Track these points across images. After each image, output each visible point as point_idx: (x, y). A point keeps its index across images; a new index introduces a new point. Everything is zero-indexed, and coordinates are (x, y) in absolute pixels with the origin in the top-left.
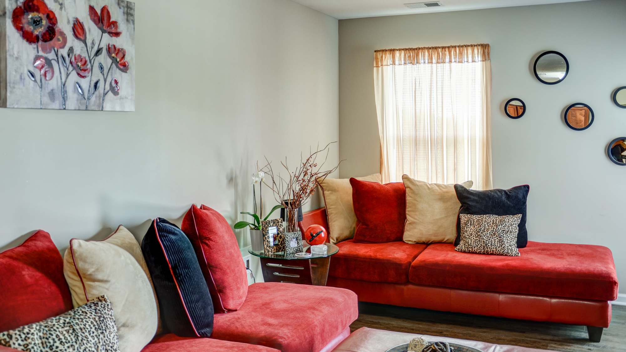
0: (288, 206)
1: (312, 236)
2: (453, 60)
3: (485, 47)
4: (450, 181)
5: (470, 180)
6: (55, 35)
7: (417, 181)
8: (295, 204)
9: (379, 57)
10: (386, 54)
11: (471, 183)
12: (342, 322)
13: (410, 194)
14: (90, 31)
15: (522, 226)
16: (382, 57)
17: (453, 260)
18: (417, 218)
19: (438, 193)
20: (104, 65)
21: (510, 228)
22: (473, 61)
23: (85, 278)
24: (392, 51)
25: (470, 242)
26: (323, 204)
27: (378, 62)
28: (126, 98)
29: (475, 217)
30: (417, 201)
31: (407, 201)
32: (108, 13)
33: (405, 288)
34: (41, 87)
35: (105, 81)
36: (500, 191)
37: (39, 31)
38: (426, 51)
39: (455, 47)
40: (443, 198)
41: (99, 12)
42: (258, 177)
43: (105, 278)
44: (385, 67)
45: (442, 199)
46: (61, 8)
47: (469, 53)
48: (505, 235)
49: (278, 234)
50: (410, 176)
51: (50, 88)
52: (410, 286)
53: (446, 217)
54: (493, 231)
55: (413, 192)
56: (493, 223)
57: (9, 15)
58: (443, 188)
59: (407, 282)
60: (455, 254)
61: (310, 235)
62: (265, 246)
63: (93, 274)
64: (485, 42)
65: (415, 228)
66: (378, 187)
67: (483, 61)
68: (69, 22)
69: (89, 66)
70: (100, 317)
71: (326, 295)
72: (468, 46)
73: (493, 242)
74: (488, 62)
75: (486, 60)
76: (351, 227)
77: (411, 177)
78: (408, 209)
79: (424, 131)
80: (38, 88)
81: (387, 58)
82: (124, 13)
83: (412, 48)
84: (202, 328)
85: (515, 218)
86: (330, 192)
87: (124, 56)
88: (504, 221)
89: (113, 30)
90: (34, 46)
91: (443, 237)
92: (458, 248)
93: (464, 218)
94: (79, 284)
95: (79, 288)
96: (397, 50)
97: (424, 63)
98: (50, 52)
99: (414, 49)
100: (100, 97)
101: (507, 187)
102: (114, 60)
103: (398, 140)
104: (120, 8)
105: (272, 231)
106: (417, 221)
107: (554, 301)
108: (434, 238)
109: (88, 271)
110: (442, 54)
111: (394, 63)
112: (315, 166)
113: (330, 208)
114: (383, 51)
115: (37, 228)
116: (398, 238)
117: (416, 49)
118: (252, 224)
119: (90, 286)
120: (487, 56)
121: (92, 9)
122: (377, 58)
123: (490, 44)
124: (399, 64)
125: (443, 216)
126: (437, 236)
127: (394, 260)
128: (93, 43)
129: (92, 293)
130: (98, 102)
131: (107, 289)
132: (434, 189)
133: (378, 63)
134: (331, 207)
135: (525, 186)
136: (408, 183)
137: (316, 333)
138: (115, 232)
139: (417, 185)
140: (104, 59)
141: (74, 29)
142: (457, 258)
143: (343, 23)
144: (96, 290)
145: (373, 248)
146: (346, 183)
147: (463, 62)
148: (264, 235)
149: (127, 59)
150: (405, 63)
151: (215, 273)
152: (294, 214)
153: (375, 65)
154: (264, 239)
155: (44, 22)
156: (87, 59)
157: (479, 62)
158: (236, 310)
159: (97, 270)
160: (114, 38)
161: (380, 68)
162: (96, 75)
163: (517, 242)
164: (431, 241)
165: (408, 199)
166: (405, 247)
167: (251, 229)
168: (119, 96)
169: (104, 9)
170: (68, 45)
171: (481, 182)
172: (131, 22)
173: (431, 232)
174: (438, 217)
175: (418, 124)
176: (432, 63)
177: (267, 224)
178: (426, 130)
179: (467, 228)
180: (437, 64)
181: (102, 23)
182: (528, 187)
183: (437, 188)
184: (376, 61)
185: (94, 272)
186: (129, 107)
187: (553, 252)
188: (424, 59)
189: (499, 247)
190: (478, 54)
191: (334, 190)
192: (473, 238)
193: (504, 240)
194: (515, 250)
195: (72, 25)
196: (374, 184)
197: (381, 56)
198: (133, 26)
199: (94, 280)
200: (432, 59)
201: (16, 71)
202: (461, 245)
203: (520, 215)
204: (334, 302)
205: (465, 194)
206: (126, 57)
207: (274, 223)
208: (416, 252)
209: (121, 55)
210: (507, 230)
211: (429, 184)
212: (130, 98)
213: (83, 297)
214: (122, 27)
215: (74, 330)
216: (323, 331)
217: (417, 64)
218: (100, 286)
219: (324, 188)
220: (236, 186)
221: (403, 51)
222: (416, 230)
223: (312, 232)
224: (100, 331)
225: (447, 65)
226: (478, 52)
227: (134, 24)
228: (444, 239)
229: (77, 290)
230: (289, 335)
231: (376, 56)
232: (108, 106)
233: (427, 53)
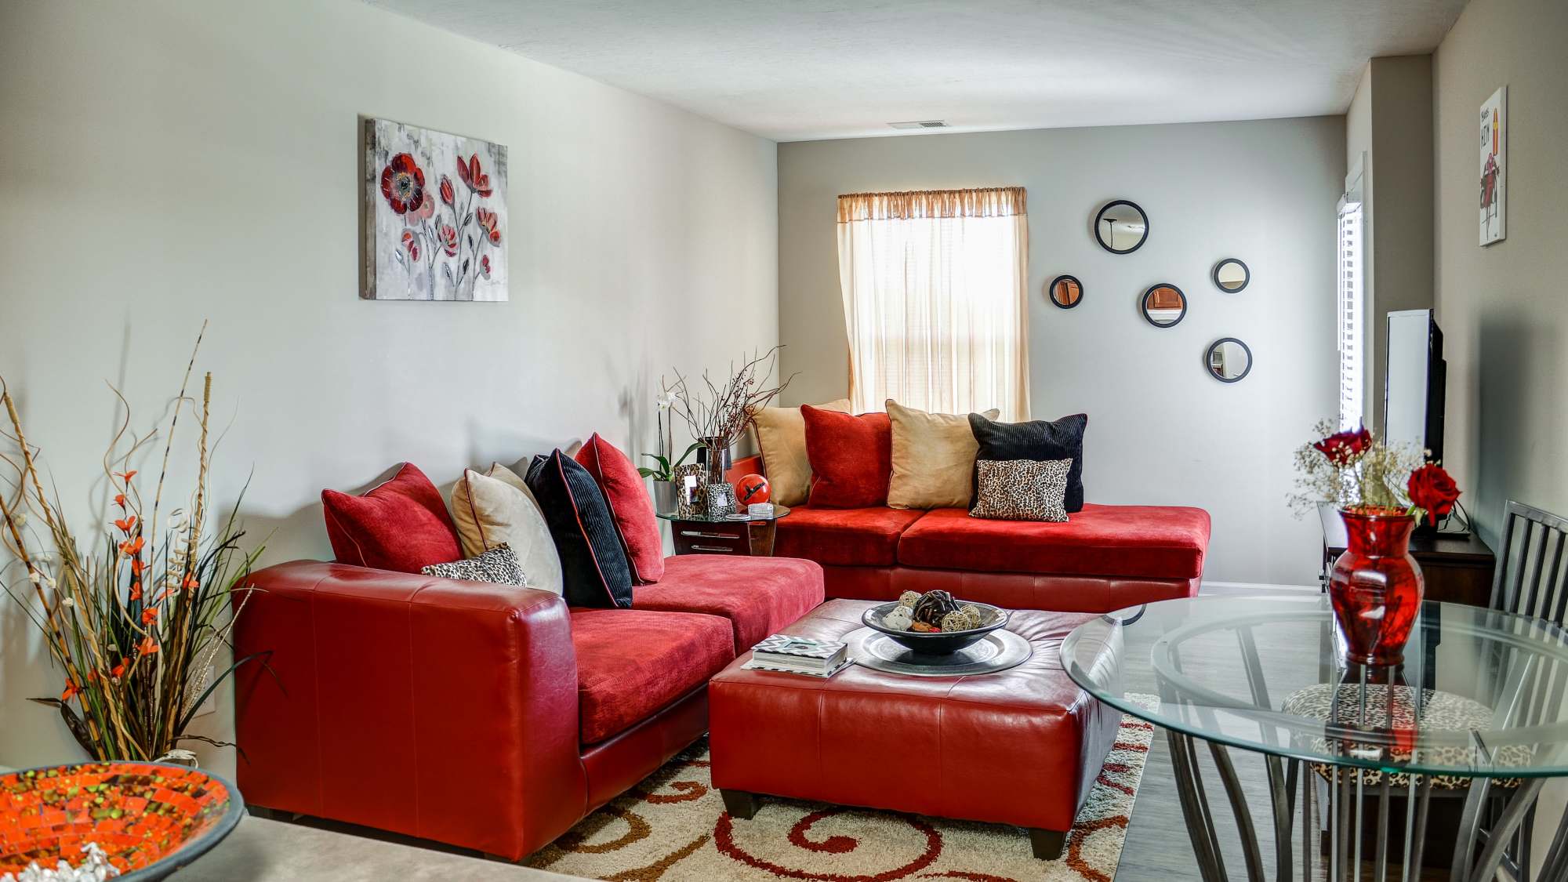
0: (712, 445)
1: (749, 491)
2: (967, 212)
3: (1018, 192)
4: (964, 411)
5: (994, 407)
6: (422, 200)
7: (911, 410)
8: (722, 442)
9: (846, 206)
10: (857, 201)
11: (996, 412)
12: (803, 599)
13: (898, 430)
14: (458, 190)
15: (1074, 476)
16: (851, 206)
17: (964, 527)
18: (908, 468)
19: (942, 428)
20: (473, 237)
21: (1054, 478)
22: (1000, 215)
23: (481, 520)
24: (868, 196)
25: (992, 502)
26: (756, 450)
27: (845, 214)
28: (498, 282)
29: (1000, 464)
30: (909, 441)
31: (893, 442)
32: (478, 163)
33: (892, 573)
34: (409, 271)
35: (475, 259)
36: (1042, 424)
37: (406, 198)
38: (924, 197)
39: (970, 191)
40: (949, 435)
41: (468, 164)
42: (667, 400)
43: (505, 522)
44: (854, 223)
45: (948, 437)
46: (429, 163)
47: (992, 201)
48: (1045, 490)
49: (698, 487)
50: (897, 402)
51: (418, 272)
52: (900, 570)
53: (956, 465)
54: (1028, 484)
55: (903, 428)
56: (1028, 473)
57: (379, 179)
58: (951, 420)
59: (894, 565)
60: (969, 520)
61: (745, 489)
62: (680, 504)
63: (491, 514)
64: (1018, 184)
65: (906, 484)
66: (846, 420)
67: (1015, 215)
68: (436, 181)
69: (458, 241)
70: (510, 566)
71: (779, 566)
72: (992, 190)
73: (1028, 501)
74: (1023, 218)
75: (1019, 213)
76: (803, 486)
77: (900, 403)
78: (895, 455)
79: (920, 330)
80: (406, 272)
81: (860, 209)
82: (495, 162)
83: (900, 193)
84: (620, 597)
85: (1063, 464)
86: (768, 428)
87: (495, 223)
88: (1045, 469)
89: (483, 188)
90: (402, 216)
91: (952, 498)
92: (974, 512)
93: (983, 465)
94: (475, 528)
95: (475, 532)
96: (876, 195)
97: (921, 216)
98: (417, 224)
99: (904, 194)
100: (469, 282)
101: (1052, 417)
102: (485, 230)
103: (879, 344)
104: (491, 156)
105: (690, 482)
106: (910, 473)
107: (1114, 584)
108: (936, 500)
109: (485, 510)
110: (949, 201)
111: (870, 217)
112: (752, 383)
113: (768, 455)
114: (852, 196)
115: (404, 460)
116: (879, 502)
117: (908, 193)
118: (657, 472)
119: (489, 530)
120: (1021, 208)
121: (460, 160)
122: (842, 209)
123: (1026, 188)
124: (879, 219)
125: (951, 464)
126: (941, 496)
127: (875, 530)
128: (462, 208)
129: (492, 539)
130: (467, 289)
131: (509, 535)
132: (936, 422)
133: (846, 218)
134: (771, 453)
135: (1079, 416)
136: (895, 414)
137: (771, 606)
138: (492, 470)
139: (910, 416)
140: (474, 230)
141: (442, 189)
142: (971, 525)
143: (785, 149)
144: (496, 536)
145: (839, 515)
146: (794, 415)
147: (984, 215)
148: (677, 487)
149: (500, 227)
150: (889, 217)
151: (626, 529)
152: (720, 458)
153: (839, 220)
154: (679, 493)
155: (412, 184)
156: (456, 229)
157: (1010, 216)
158: (656, 582)
159: (496, 510)
160: (484, 199)
161: (848, 225)
162: (465, 252)
163: (1066, 502)
164: (931, 506)
165: (896, 438)
166: (890, 513)
167: (657, 480)
168: (490, 280)
169: (474, 160)
170: (436, 212)
171: (1013, 411)
172: (503, 174)
173: (932, 490)
174: (943, 466)
175: (910, 317)
176: (933, 217)
177: (681, 471)
178: (924, 328)
179: (988, 480)
180: (943, 219)
181: (472, 179)
182: (1085, 417)
183: (941, 420)
184: (841, 213)
185: (492, 512)
186: (502, 295)
187: (1119, 516)
188: (921, 210)
189: (1036, 509)
190: (1007, 204)
191: (773, 425)
192: (997, 495)
193: (1045, 498)
194: (1061, 513)
195: (440, 186)
196: (840, 416)
197: (849, 204)
198: (504, 180)
199: (493, 523)
200: (932, 210)
201: (385, 252)
202: (980, 507)
203: (1070, 460)
204: (791, 573)
205: (986, 429)
206: (498, 223)
207: (692, 470)
208: (907, 520)
209: (492, 222)
210: (1049, 482)
211: (929, 415)
212: (502, 282)
213: (480, 544)
214: (494, 183)
215: (488, 574)
216: (780, 605)
217: (909, 219)
218: (500, 531)
219: (758, 422)
220: (631, 415)
221: (886, 198)
222: (908, 488)
223: (748, 485)
224: (514, 581)
225: (957, 221)
226: (1007, 200)
227: (506, 176)
228: (953, 500)
229: (471, 535)
230: (739, 604)
231: (842, 204)
232: (478, 295)
233: (924, 201)
